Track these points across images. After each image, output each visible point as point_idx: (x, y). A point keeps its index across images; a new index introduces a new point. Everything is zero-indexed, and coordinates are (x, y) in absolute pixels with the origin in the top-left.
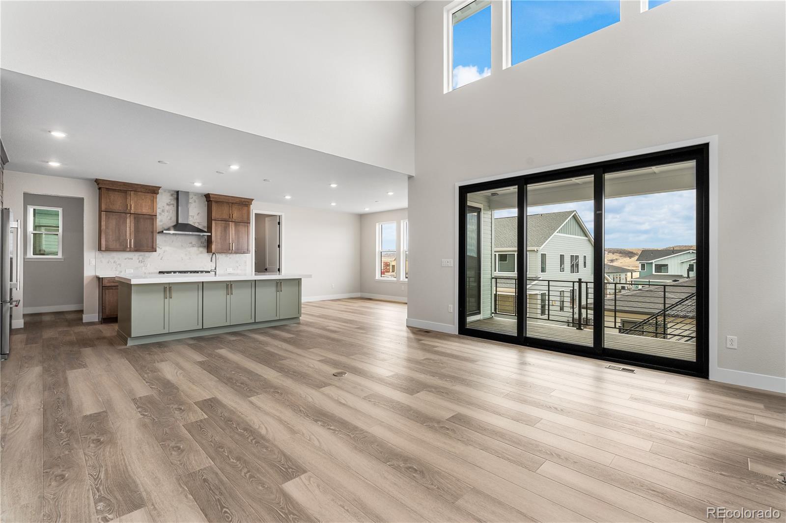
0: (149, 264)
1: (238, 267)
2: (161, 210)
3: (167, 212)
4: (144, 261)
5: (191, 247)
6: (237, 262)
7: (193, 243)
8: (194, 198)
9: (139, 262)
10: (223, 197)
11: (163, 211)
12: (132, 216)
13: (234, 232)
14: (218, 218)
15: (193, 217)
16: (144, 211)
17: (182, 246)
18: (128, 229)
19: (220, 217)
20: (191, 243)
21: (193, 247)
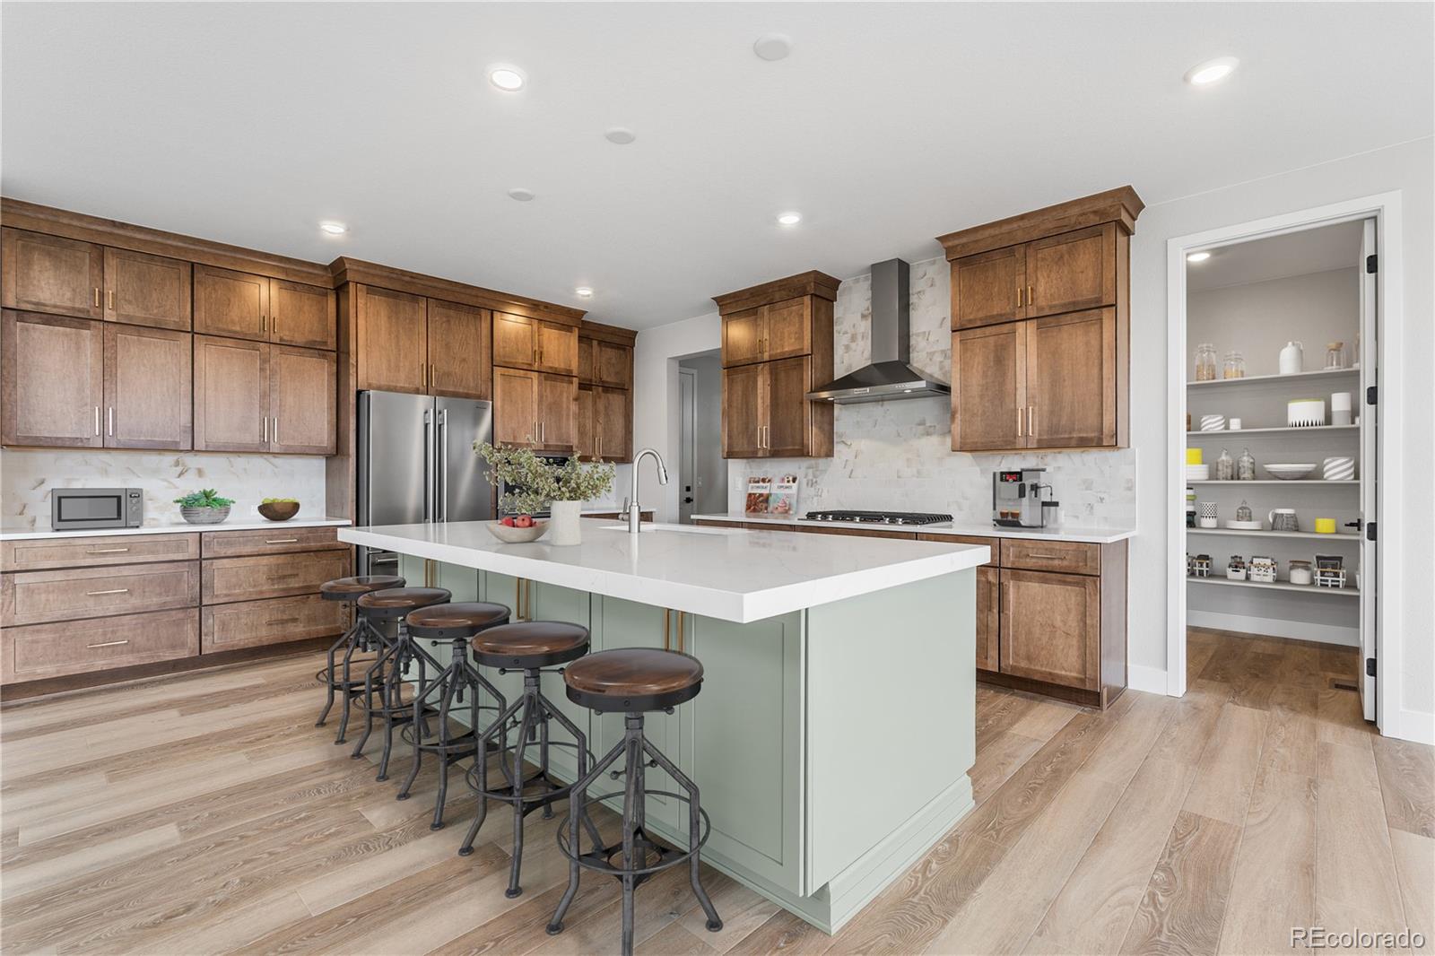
0: (825, 491)
1: (1091, 506)
2: (849, 335)
3: (863, 337)
4: (816, 482)
5: (923, 435)
6: (1088, 485)
7: (928, 424)
8: (932, 271)
9: (808, 484)
10: (987, 233)
11: (853, 338)
12: (767, 367)
13: (1033, 361)
14: (970, 321)
15: (926, 335)
16: (786, 349)
17: (899, 435)
18: (760, 401)
19: (981, 315)
20: (922, 423)
21: (928, 434)
